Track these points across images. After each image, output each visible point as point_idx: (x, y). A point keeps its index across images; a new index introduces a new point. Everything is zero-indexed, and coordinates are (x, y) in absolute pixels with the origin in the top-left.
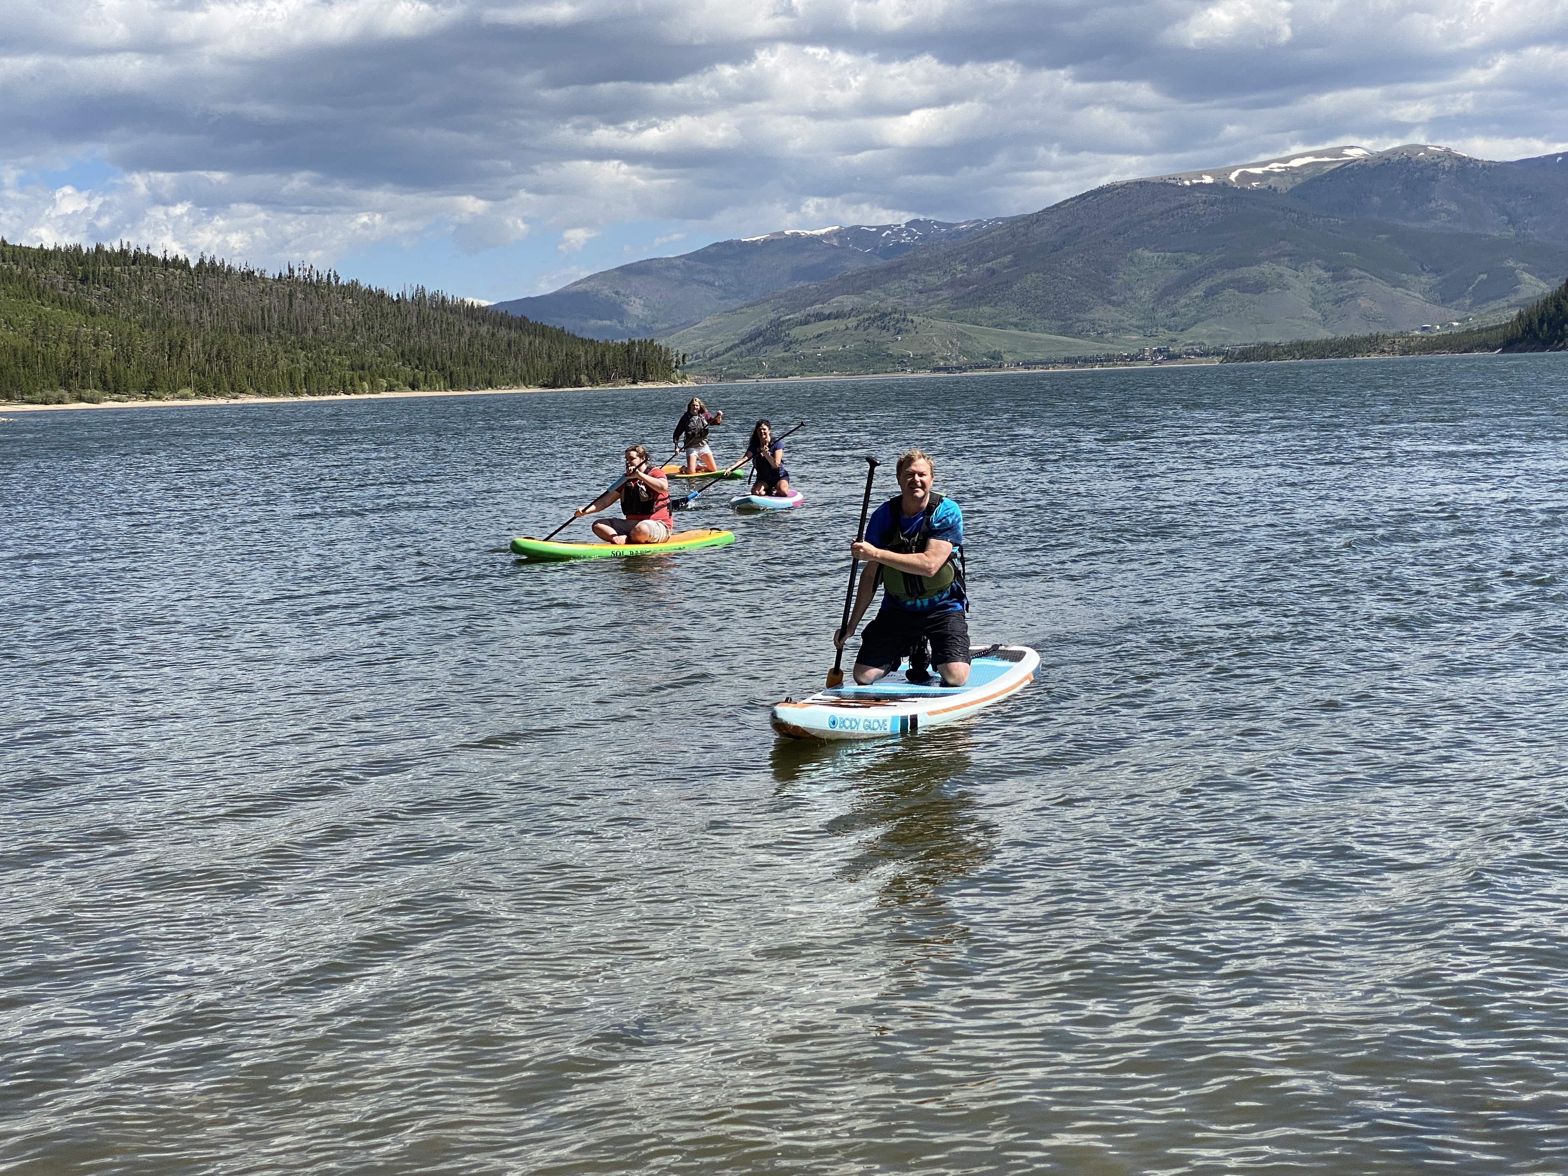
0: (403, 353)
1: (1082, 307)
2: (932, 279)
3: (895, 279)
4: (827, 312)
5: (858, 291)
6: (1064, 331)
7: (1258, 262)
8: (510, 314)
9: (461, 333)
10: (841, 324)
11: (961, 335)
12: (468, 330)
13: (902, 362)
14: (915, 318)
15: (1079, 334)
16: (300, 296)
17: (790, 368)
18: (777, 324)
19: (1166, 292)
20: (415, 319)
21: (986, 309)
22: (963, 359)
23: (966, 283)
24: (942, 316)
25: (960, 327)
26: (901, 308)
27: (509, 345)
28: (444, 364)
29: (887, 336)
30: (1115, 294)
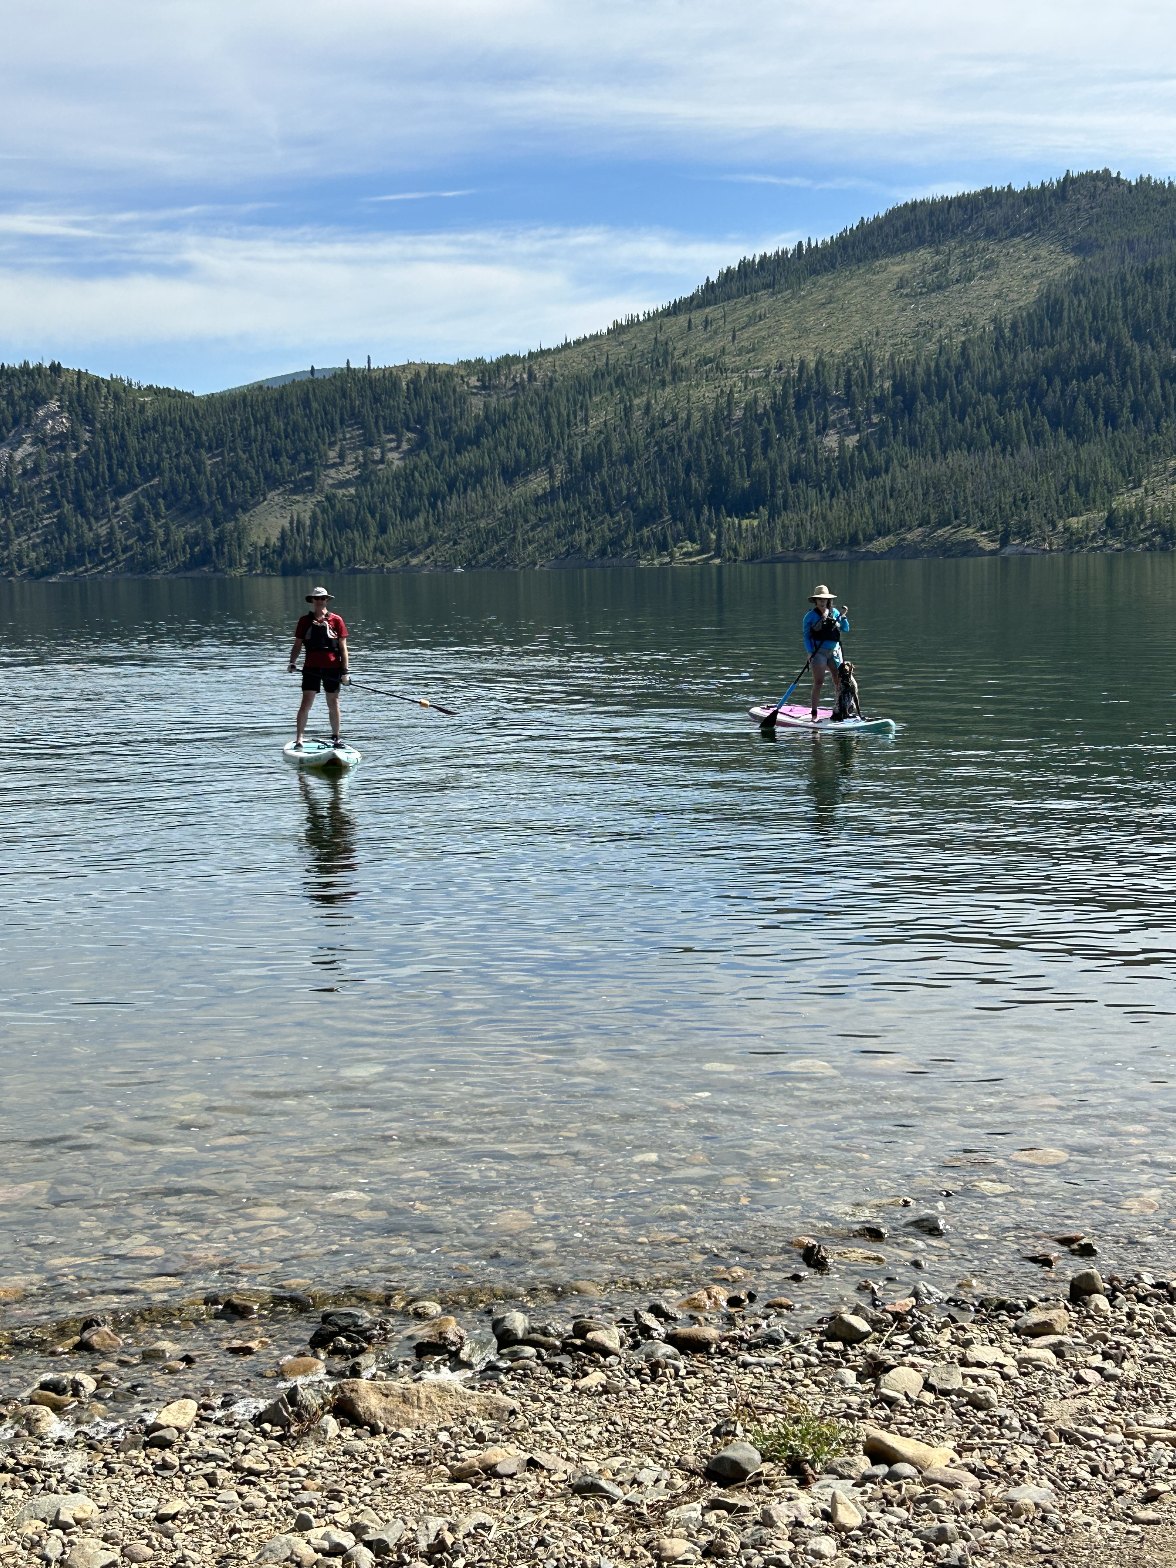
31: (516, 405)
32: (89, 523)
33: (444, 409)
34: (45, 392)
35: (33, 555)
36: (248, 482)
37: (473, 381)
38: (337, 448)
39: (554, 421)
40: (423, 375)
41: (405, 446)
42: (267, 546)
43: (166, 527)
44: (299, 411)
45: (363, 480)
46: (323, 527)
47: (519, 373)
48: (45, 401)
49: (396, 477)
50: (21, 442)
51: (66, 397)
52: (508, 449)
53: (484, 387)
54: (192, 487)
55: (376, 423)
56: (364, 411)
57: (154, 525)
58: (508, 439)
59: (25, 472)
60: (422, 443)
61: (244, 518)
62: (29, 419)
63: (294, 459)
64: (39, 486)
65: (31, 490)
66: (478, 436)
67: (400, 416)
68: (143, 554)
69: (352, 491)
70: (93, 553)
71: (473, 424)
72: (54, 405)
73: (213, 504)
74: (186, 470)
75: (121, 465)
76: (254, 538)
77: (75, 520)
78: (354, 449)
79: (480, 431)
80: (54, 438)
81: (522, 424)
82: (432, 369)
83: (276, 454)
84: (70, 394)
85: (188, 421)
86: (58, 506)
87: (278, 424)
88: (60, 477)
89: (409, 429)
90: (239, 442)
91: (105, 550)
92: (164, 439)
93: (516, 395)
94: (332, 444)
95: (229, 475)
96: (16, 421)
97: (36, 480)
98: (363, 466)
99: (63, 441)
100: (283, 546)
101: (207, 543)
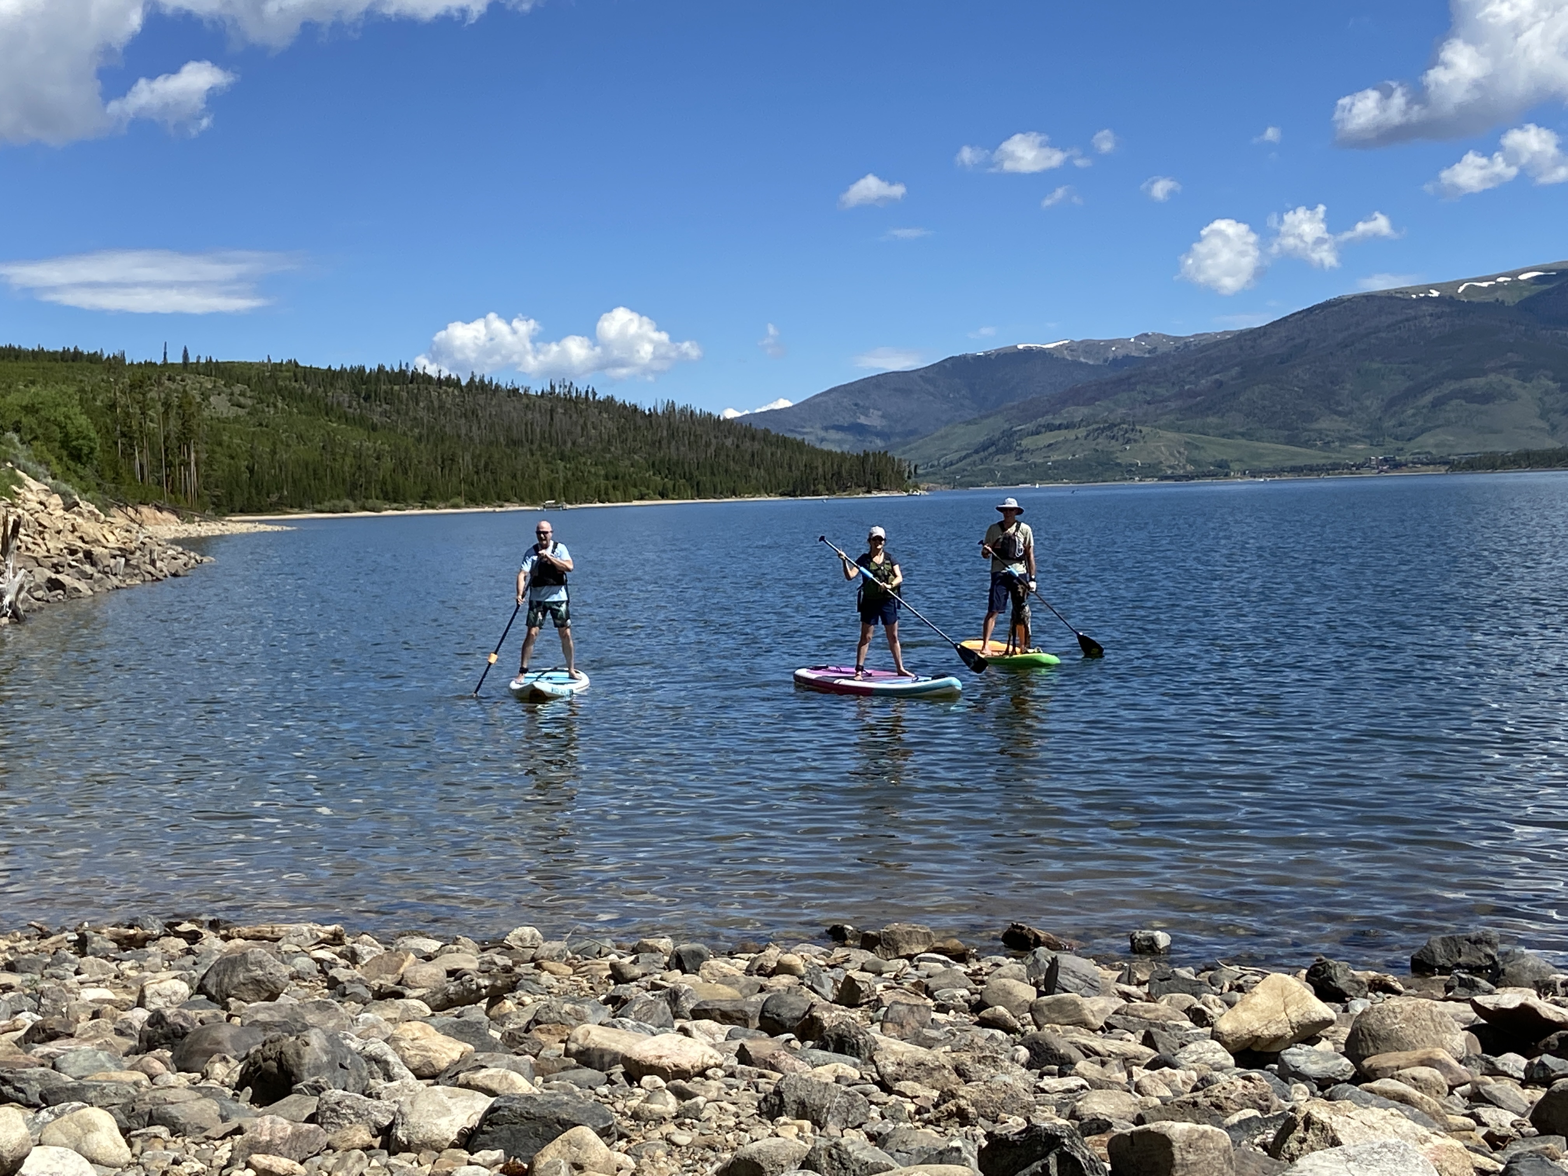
0: (653, 464)
1: (1309, 417)
2: (1163, 392)
3: (1124, 391)
4: (1057, 422)
5: (1088, 402)
6: (1291, 441)
7: (1484, 373)
8: (753, 426)
9: (708, 445)
10: (1071, 434)
11: (1188, 445)
12: (714, 441)
13: (1129, 471)
14: (1146, 430)
15: (1307, 444)
16: (560, 410)
17: (1022, 476)
18: (1009, 434)
19: (1392, 403)
20: (665, 433)
21: (1212, 420)
22: (1190, 468)
23: (1193, 394)
24: (1170, 427)
25: (1188, 437)
26: (1131, 419)
27: (753, 456)
28: (691, 473)
29: (1116, 445)
30: (1342, 405)
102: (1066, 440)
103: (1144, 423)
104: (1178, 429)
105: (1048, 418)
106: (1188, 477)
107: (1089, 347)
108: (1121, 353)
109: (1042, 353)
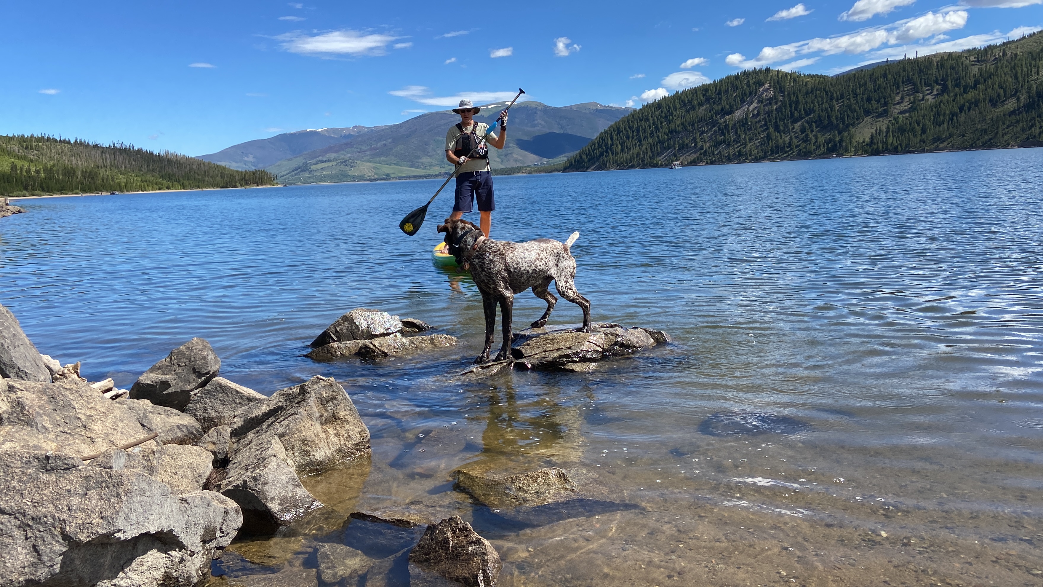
1: (418, 157)
2: (364, 148)
3: (349, 147)
4: (324, 159)
5: (336, 152)
6: (412, 166)
8: (202, 161)
10: (330, 164)
11: (375, 168)
13: (354, 178)
14: (358, 162)
15: (417, 167)
16: (118, 154)
17: (312, 180)
18: (306, 164)
21: (383, 158)
22: (376, 176)
23: (375, 149)
24: (368, 161)
25: (375, 165)
26: (353, 158)
29: (348, 168)
30: (430, 153)
31: (997, 68)
32: (781, 136)
33: (956, 73)
34: (763, 80)
35: (756, 151)
36: (855, 114)
37: (972, 58)
38: (900, 95)
39: (1019, 74)
40: (946, 58)
41: (935, 92)
42: (864, 142)
43: (816, 136)
44: (882, 80)
45: (913, 109)
46: (892, 131)
47: (998, 53)
48: (763, 84)
49: (931, 107)
50: (752, 103)
51: (772, 82)
52: (993, 89)
53: (978, 61)
54: (829, 117)
55: (921, 82)
56: (915, 77)
57: (811, 136)
58: (993, 84)
59: (753, 115)
60: (945, 89)
61: (853, 130)
62: (756, 92)
63: (878, 101)
64: (759, 121)
65: (756, 123)
66: (975, 85)
67: (933, 78)
68: (805, 148)
69: (907, 115)
70: (782, 149)
71: (973, 79)
72: (767, 86)
73: (838, 125)
74: (826, 109)
75: (796, 109)
76: (857, 139)
77: (774, 134)
78: (908, 95)
79: (977, 83)
80: (766, 100)
81: (1001, 76)
82: (950, 54)
83: (869, 100)
84: (774, 80)
85: (827, 88)
86: (768, 129)
87: (870, 86)
88: (769, 116)
89: (938, 84)
90: (852, 96)
91: (788, 147)
92: (816, 96)
93: (996, 63)
94: (898, 93)
95: (846, 111)
96: (750, 94)
97: (758, 119)
98: (914, 103)
99: (770, 101)
100: (872, 142)
101: (834, 142)
102: (328, 166)
103: (358, 160)
104: (371, 162)
105: (321, 158)
106: (376, 180)
107: (334, 130)
108: (347, 133)
109: (316, 133)
